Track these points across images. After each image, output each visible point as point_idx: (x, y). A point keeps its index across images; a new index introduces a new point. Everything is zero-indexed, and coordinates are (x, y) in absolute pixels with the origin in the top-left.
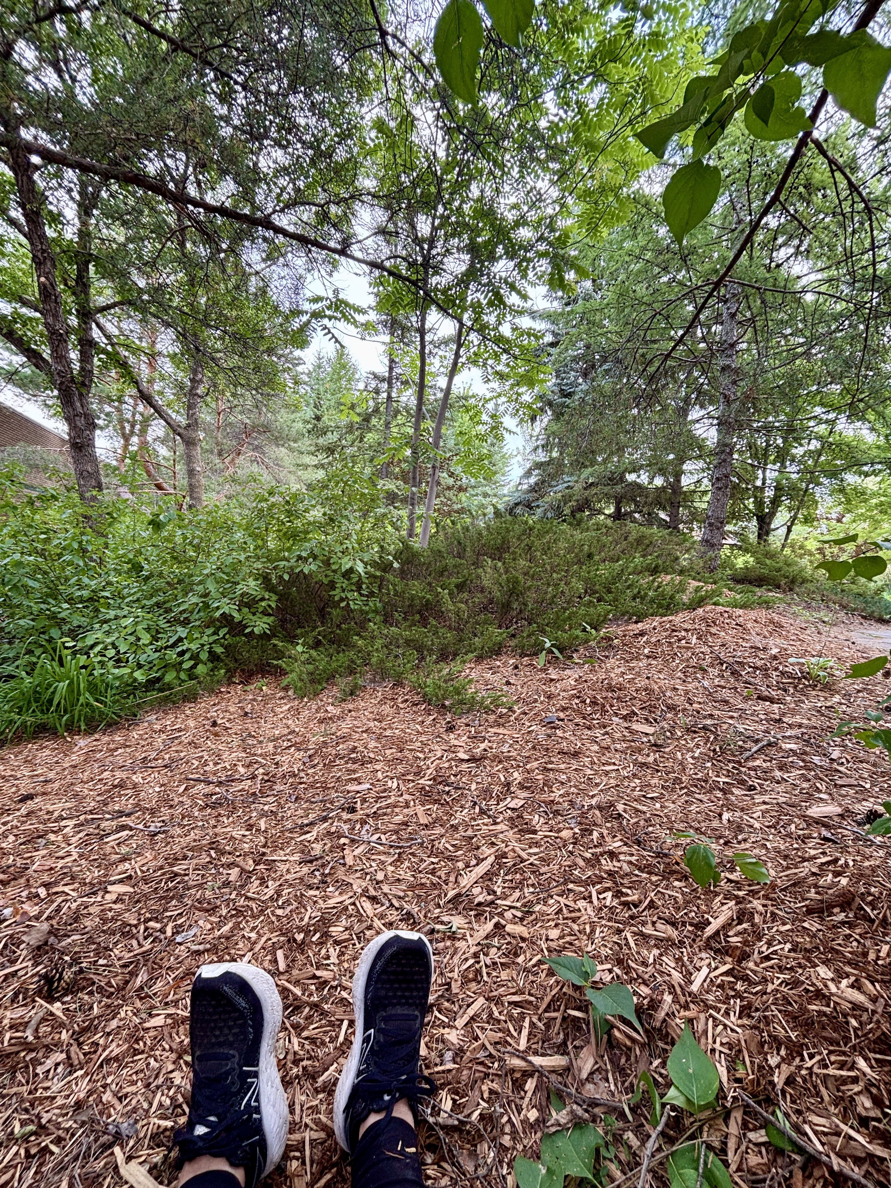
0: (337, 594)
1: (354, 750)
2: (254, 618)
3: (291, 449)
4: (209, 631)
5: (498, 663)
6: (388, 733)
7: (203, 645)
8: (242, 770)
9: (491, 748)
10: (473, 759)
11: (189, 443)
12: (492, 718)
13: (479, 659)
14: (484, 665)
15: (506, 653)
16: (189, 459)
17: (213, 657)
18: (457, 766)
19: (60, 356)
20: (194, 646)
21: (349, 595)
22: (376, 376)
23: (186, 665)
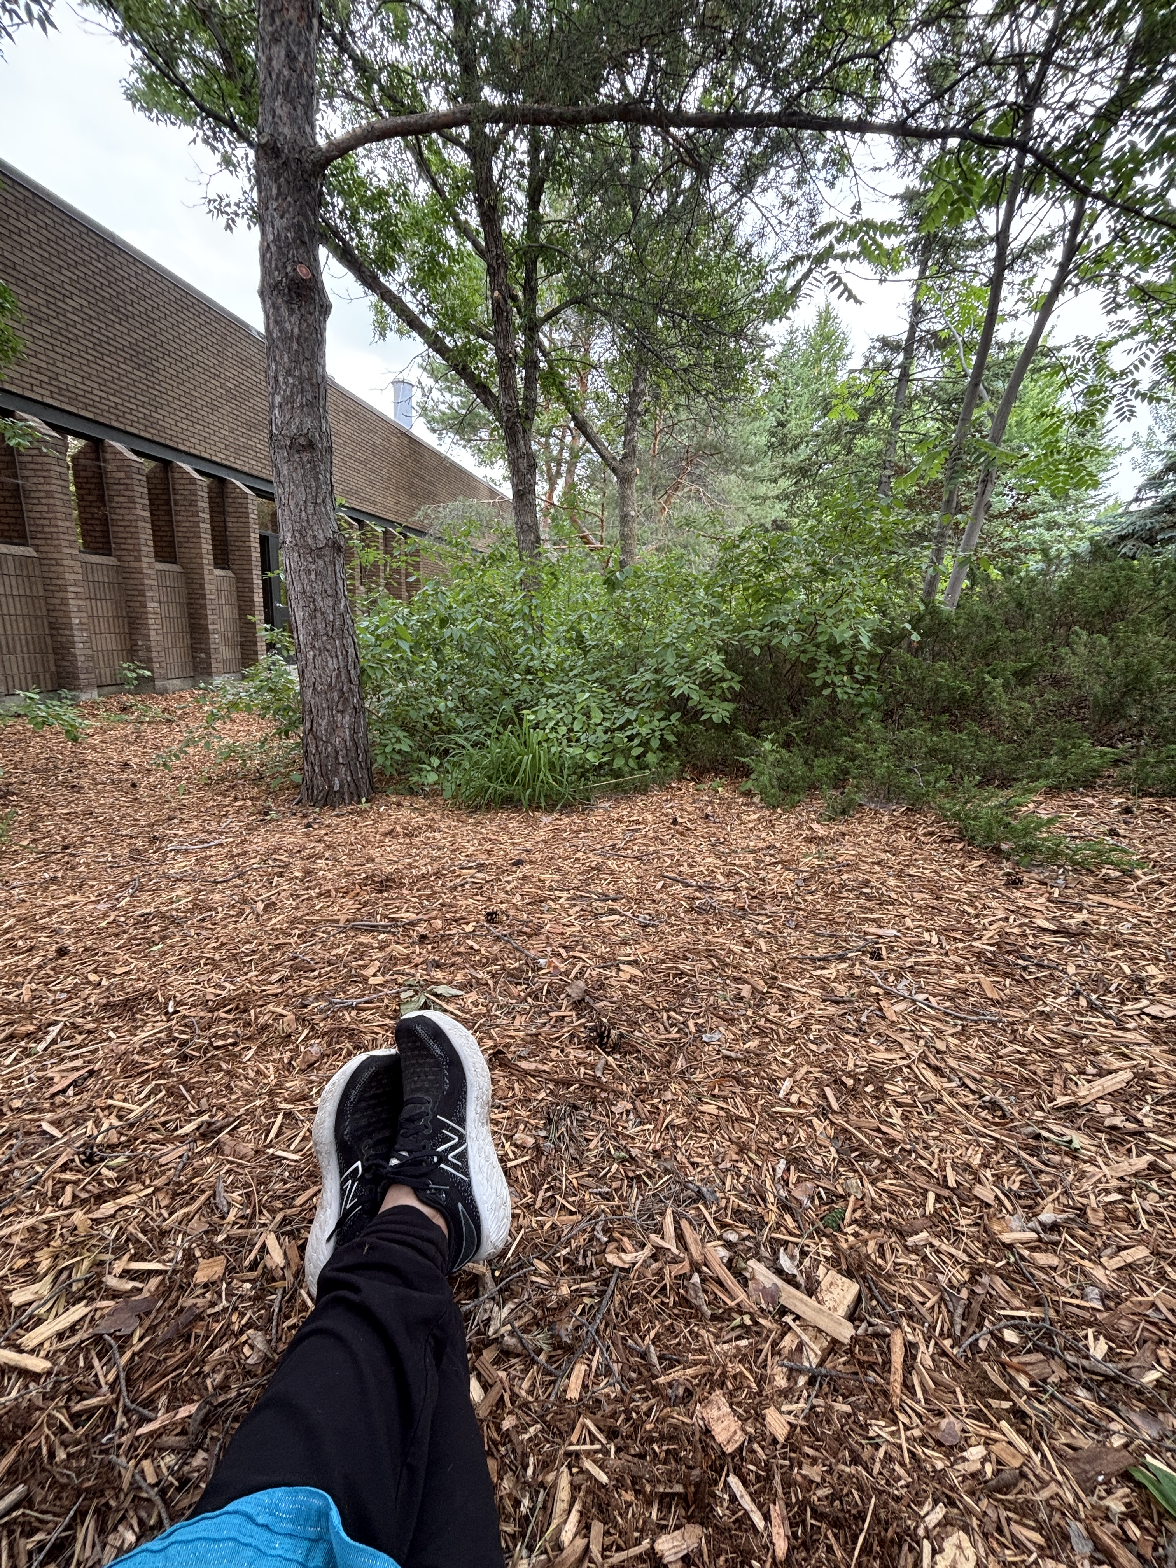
0: (819, 677)
1: (866, 884)
2: (712, 703)
3: (744, 476)
4: (660, 714)
5: (1090, 801)
6: (912, 871)
7: (654, 731)
8: (722, 879)
9: (1096, 922)
10: (1062, 931)
11: (625, 480)
12: (1089, 880)
13: (1053, 792)
14: (1063, 799)
15: (1102, 787)
16: (623, 501)
17: (665, 746)
18: (1034, 936)
19: (507, 386)
20: (644, 731)
21: (837, 680)
22: (886, 344)
23: (636, 752)
